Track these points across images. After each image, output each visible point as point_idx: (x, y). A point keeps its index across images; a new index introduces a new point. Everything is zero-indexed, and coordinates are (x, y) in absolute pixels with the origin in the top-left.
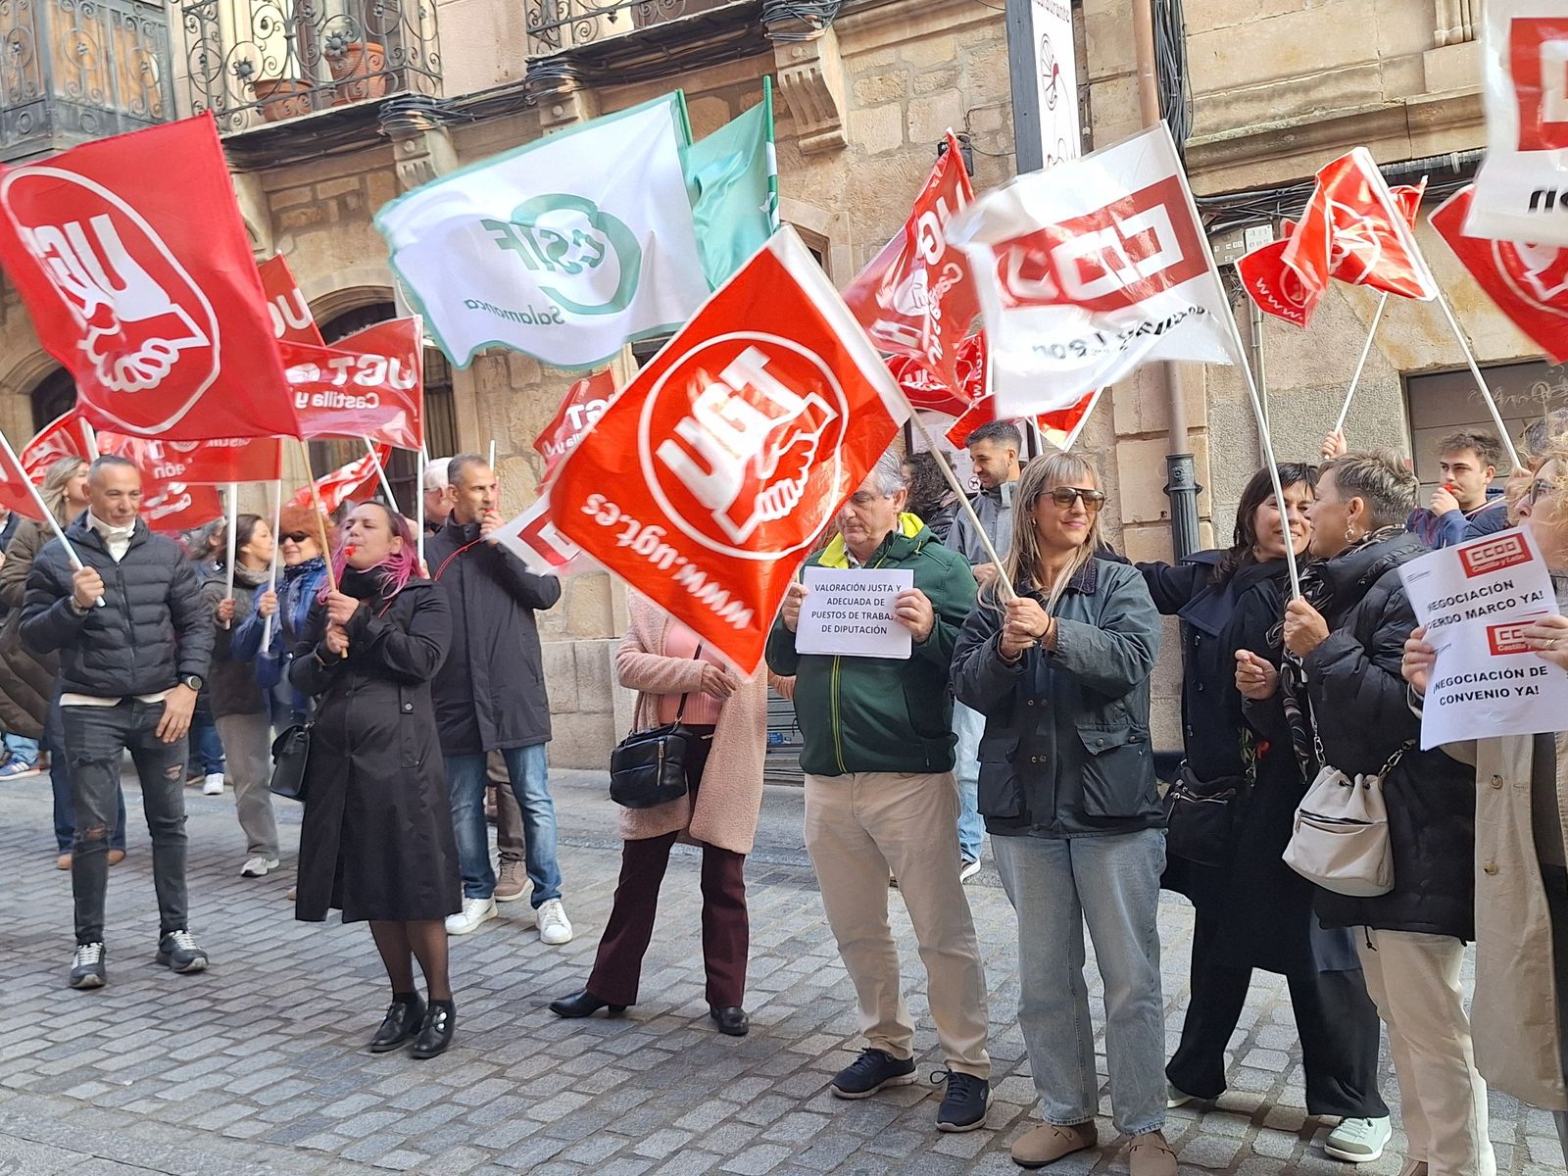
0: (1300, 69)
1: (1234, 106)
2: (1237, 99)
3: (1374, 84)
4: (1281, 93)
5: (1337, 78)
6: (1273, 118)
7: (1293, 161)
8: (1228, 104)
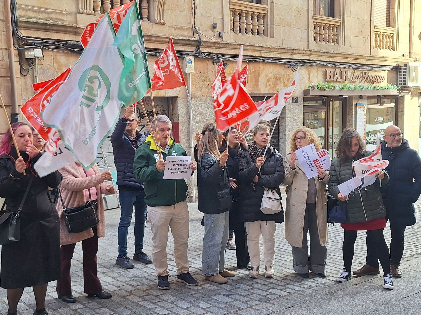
0: (46, 7)
1: (28, 12)
2: (30, 10)
3: (64, 18)
4: (42, 12)
5: (56, 13)
6: (40, 19)
7: (47, 33)
8: (27, 10)
